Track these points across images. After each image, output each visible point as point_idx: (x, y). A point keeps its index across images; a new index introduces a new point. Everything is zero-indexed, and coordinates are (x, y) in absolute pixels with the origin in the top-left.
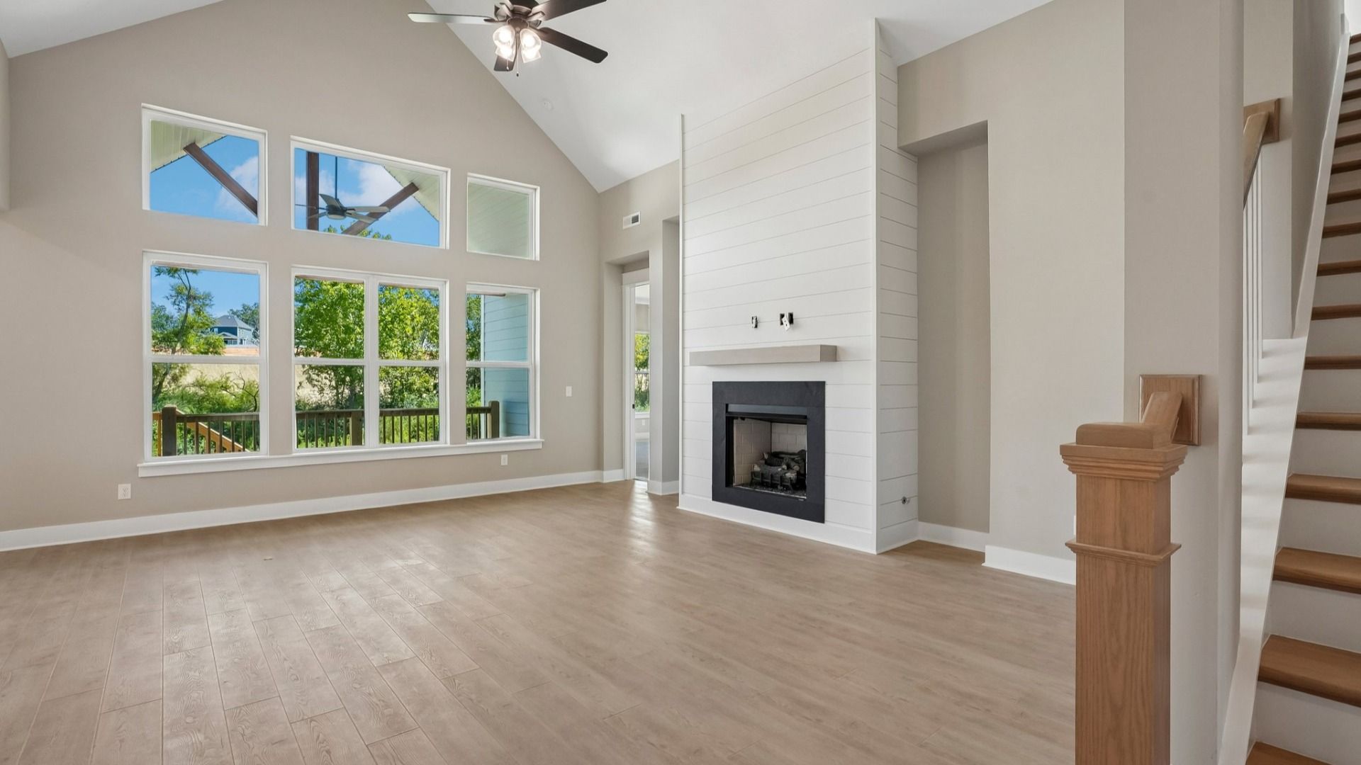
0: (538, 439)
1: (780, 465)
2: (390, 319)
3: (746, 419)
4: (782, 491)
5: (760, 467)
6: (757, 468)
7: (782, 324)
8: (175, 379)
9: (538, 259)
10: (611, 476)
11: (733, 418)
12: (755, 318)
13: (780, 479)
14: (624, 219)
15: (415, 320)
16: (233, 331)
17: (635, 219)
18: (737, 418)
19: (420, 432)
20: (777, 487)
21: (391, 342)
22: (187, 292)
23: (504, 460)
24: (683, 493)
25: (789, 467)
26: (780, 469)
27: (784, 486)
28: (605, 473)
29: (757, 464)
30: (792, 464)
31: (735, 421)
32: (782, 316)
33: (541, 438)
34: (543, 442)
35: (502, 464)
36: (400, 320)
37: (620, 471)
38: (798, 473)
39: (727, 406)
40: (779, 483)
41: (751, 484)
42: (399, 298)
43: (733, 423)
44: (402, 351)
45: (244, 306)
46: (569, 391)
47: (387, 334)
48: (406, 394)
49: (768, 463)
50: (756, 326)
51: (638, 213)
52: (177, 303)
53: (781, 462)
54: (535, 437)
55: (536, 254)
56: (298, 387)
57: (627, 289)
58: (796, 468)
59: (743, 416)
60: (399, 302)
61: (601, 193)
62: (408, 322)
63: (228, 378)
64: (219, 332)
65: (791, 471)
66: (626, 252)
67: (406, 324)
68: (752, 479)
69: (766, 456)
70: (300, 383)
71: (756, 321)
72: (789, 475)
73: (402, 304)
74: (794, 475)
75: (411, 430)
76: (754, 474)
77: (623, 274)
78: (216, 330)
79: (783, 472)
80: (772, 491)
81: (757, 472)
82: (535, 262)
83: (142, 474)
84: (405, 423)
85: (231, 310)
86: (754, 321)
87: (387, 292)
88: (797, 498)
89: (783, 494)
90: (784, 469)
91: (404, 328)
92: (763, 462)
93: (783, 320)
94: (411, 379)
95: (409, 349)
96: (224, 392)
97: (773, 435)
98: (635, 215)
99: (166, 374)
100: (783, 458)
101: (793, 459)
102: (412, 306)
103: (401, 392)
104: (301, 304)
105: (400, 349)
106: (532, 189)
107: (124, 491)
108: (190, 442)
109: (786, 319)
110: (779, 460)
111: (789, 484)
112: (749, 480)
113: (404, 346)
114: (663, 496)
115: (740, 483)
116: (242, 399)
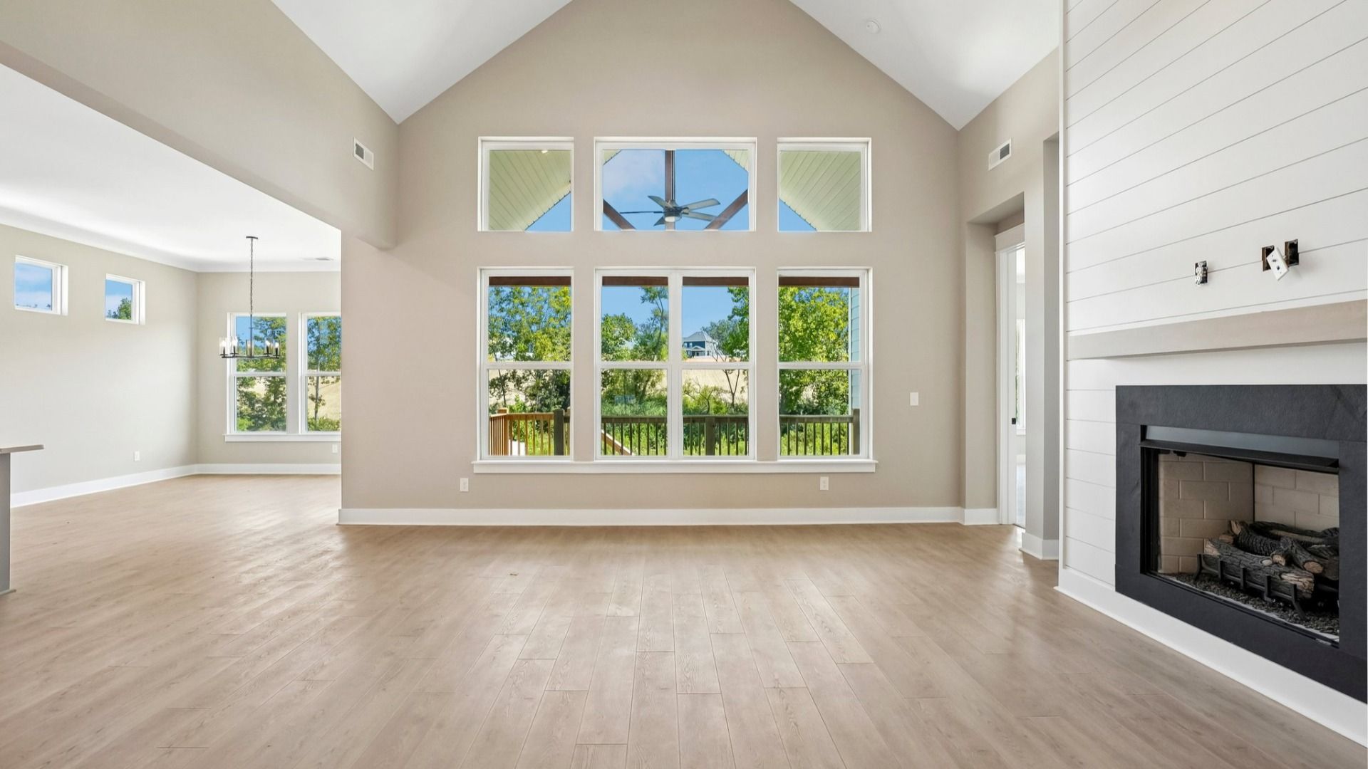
0: (871, 460)
1: (1267, 554)
2: (814, 327)
3: (1187, 455)
4: (1272, 607)
5: (1219, 548)
6: (1211, 550)
7: (1267, 267)
8: (653, 385)
9: (870, 230)
10: (975, 516)
11: (1158, 452)
12: (1200, 265)
13: (1266, 583)
14: (990, 155)
15: (840, 327)
16: (702, 344)
17: (1005, 152)
18: (1167, 452)
19: (842, 437)
20: (1262, 598)
21: (817, 349)
22: (660, 314)
23: (824, 483)
24: (1065, 566)
25: (1291, 562)
26: (1266, 562)
27: (1279, 599)
28: (967, 512)
29: (1211, 541)
30: (1302, 556)
31: (1162, 457)
32: (1268, 251)
33: (874, 459)
34: (876, 464)
35: (822, 488)
36: (824, 327)
37: (992, 511)
38: (1318, 579)
39: (1144, 429)
40: (1265, 589)
41: (1199, 576)
42: (823, 305)
43: (1157, 460)
44: (827, 357)
45: (711, 323)
46: (914, 399)
47: (812, 341)
48: (831, 399)
49: (1238, 543)
50: (1204, 280)
51: (1009, 142)
52: (655, 323)
53: (1274, 547)
54: (866, 458)
55: (867, 224)
56: (741, 392)
57: (1002, 256)
58: (1315, 567)
59: (1181, 451)
60: (823, 310)
61: (961, 130)
62: (832, 329)
63: (689, 384)
64: (693, 346)
65: (1296, 570)
66: (992, 202)
67: (829, 330)
68: (1201, 568)
69: (1237, 530)
70: (743, 388)
71: (1205, 270)
72: (1290, 578)
73: (825, 312)
74: (1304, 580)
75: (833, 435)
76: (1202, 558)
77: (996, 236)
78: (691, 344)
79: (1275, 568)
80: (1246, 602)
81: (1213, 558)
82: (868, 233)
83: (476, 470)
84: (826, 427)
85: (703, 327)
86: (1200, 269)
87: (813, 301)
88: (1314, 636)
89: (1273, 615)
90: (1277, 563)
91: (828, 334)
92: (1229, 539)
93: (1269, 259)
94: (835, 384)
95: (834, 355)
96: (687, 395)
97: (1257, 487)
98: (1004, 145)
99: (648, 381)
100: (1278, 538)
101: (1305, 546)
102: (834, 312)
103: (826, 397)
104: (741, 317)
105: (825, 355)
106: (864, 143)
107: (464, 484)
108: (660, 436)
109: (1277, 258)
110: (1269, 541)
111: (1290, 598)
112: (1194, 568)
113: (829, 352)
114: (1043, 561)
115: (1175, 571)
116: (699, 402)
